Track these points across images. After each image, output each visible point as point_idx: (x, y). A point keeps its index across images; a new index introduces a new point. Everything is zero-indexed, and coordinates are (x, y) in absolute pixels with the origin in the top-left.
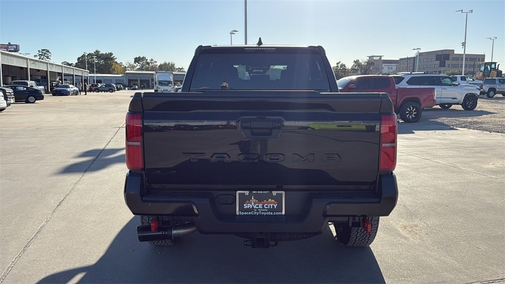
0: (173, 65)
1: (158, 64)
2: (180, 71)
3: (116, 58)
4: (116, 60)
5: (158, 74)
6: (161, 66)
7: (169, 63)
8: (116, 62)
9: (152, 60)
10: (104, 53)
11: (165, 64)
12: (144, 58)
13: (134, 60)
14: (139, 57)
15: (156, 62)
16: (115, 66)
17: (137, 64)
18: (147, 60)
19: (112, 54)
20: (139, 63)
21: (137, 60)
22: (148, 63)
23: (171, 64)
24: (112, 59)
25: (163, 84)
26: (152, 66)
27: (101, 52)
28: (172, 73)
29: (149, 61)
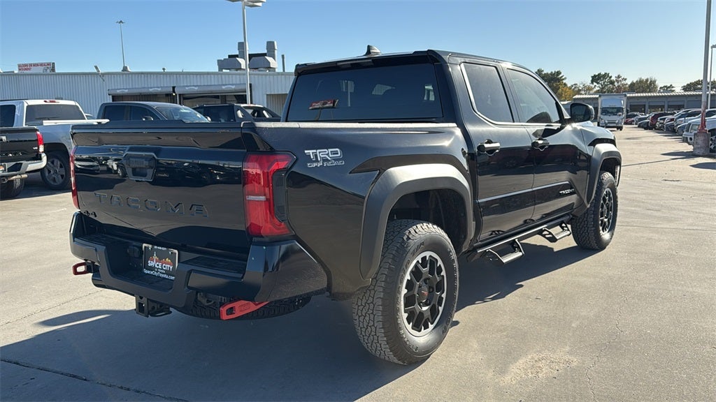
0: (653, 82)
1: (629, 82)
2: (667, 91)
3: (565, 78)
4: (564, 81)
5: (602, 98)
6: (633, 85)
7: (647, 80)
8: (565, 84)
9: (619, 77)
10: (549, 72)
11: (641, 81)
12: (606, 75)
13: (591, 79)
14: (599, 74)
15: (626, 79)
16: (562, 90)
17: (595, 84)
18: (611, 77)
19: (560, 73)
20: (598, 83)
21: (595, 79)
22: (612, 83)
23: (651, 81)
24: (560, 80)
25: (608, 112)
26: (618, 86)
27: (545, 72)
28: (625, 95)
29: (613, 78)
